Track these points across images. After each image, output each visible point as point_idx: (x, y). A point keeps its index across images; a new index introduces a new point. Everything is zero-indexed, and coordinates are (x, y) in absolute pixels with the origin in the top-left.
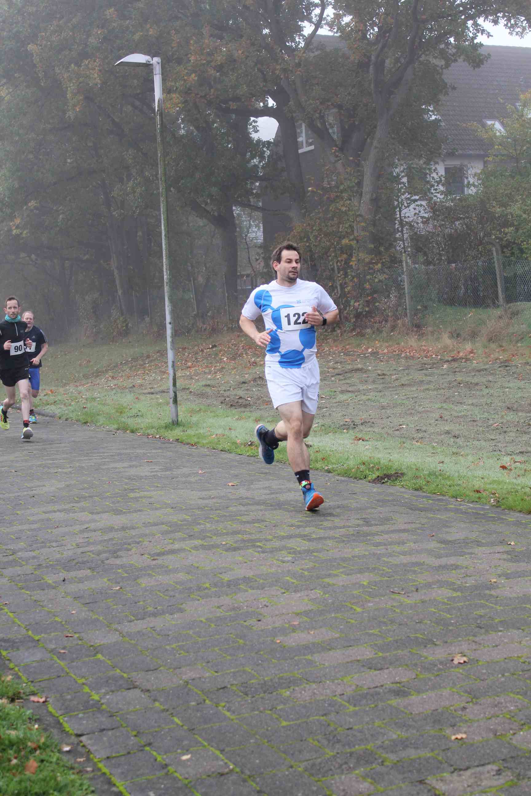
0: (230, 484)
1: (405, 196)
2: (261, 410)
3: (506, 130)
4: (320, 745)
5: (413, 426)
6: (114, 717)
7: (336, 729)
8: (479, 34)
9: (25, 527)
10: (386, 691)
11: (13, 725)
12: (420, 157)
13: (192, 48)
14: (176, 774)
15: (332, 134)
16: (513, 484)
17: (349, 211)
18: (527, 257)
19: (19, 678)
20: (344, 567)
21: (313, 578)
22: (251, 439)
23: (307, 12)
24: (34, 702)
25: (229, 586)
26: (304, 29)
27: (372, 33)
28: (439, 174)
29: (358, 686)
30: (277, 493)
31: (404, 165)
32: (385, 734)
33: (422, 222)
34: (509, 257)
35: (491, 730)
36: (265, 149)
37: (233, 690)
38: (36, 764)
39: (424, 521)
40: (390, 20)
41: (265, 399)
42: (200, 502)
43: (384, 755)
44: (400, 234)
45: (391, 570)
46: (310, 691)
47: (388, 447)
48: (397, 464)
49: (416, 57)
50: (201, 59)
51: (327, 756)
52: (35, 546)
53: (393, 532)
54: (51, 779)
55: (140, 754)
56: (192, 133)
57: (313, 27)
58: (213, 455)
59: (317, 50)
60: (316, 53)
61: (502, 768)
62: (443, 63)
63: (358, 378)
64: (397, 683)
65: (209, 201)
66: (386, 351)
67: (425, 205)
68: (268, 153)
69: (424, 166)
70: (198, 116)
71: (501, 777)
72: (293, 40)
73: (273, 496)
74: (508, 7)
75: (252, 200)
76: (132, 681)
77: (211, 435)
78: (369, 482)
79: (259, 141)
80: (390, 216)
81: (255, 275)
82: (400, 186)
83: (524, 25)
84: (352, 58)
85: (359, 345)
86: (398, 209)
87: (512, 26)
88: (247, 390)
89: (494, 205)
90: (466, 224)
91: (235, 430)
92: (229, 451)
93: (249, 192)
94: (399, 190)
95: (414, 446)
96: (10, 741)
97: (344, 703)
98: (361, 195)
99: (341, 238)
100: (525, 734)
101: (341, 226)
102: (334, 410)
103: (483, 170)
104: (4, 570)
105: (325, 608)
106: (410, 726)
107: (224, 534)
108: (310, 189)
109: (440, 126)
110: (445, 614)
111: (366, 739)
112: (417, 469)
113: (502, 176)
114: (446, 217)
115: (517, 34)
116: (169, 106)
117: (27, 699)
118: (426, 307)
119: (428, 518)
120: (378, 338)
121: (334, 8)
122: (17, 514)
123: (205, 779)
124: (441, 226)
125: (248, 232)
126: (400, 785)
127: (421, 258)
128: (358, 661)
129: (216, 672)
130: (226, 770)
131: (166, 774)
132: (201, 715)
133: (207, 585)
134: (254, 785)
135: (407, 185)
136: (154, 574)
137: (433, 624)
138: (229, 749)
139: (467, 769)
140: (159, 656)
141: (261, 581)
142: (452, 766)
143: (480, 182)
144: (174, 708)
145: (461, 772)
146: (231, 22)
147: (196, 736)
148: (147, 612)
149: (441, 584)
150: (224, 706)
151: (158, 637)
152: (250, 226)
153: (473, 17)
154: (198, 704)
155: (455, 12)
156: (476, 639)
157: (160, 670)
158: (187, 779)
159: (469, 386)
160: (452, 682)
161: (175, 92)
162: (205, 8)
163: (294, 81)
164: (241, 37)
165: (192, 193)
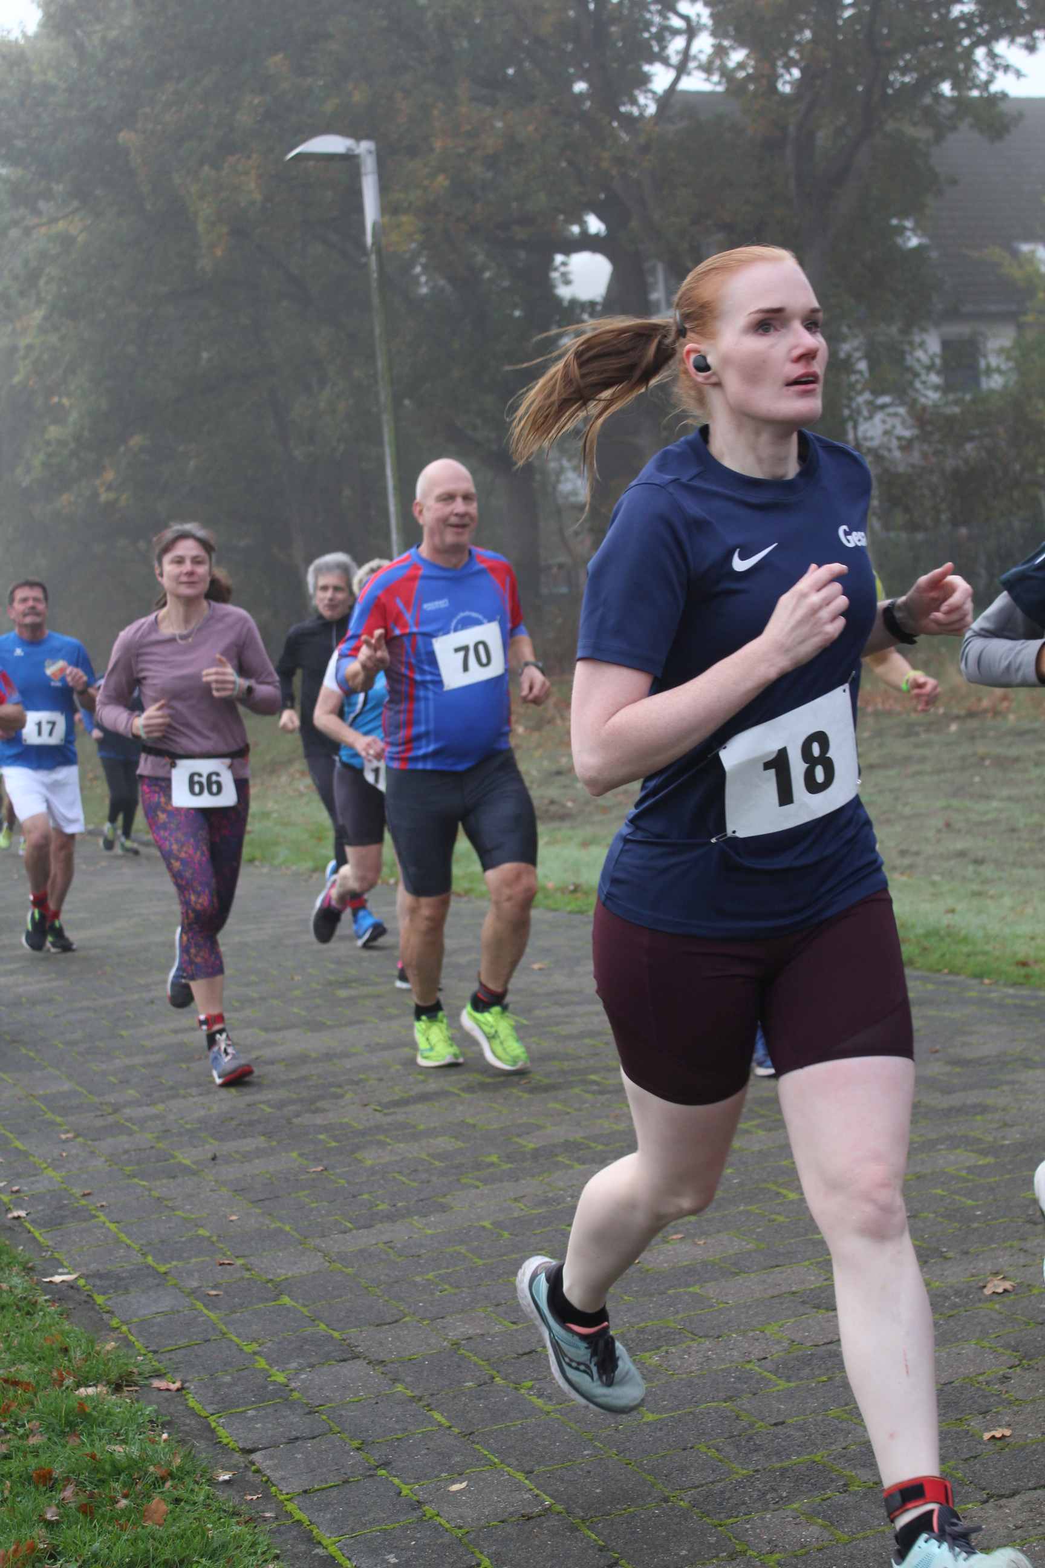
0: (538, 966)
1: (864, 397)
2: (593, 823)
4: (721, 1457)
5: (893, 844)
6: (317, 1414)
7: (752, 1425)
8: (999, 74)
9: (138, 1060)
11: (118, 1435)
12: (892, 320)
13: (436, 124)
14: (438, 1519)
19: (129, 1345)
20: (762, 1116)
22: (576, 880)
23: (658, 44)
24: (159, 1390)
25: (536, 1158)
26: (654, 78)
27: (789, 82)
28: (931, 353)
29: (793, 1341)
31: (860, 336)
32: (846, 1433)
33: (900, 448)
36: (585, 316)
38: (164, 1507)
40: (822, 54)
43: (847, 1472)
46: (700, 1355)
49: (876, 124)
50: (456, 146)
51: (737, 1477)
52: (156, 1095)
54: (194, 1534)
55: (368, 1483)
56: (443, 291)
57: (671, 74)
59: (681, 119)
60: (681, 125)
62: (929, 134)
65: (479, 422)
67: (904, 413)
69: (899, 337)
70: (454, 257)
72: (634, 102)
76: (349, 1345)
79: (574, 302)
81: (574, 563)
82: (855, 378)
84: (750, 131)
86: (851, 423)
88: (565, 787)
89: (1040, 407)
90: (985, 449)
94: (852, 386)
95: (896, 883)
96: (113, 1464)
97: (766, 1374)
103: (1015, 341)
104: (97, 1143)
105: (725, 1195)
109: (928, 258)
110: (962, 1199)
111: (813, 1443)
114: (947, 436)
116: (396, 239)
117: (145, 1385)
119: (927, 1018)
121: (714, 34)
122: (122, 1037)
123: (496, 1527)
124: (936, 453)
125: (558, 481)
126: (881, 1529)
127: (899, 517)
128: (794, 1293)
129: (514, 1323)
130: (537, 1510)
131: (420, 1520)
132: (486, 1407)
133: (494, 1158)
134: (594, 1536)
135: (867, 375)
136: (388, 1140)
137: (940, 1219)
138: (542, 1468)
139: (1013, 1495)
140: (402, 1295)
141: (600, 1147)
142: (984, 1490)
143: (1011, 364)
144: (432, 1395)
145: (1003, 1502)
146: (511, 71)
147: (477, 1447)
148: (377, 1213)
149: (955, 1142)
150: (531, 1388)
151: (398, 1260)
152: (561, 471)
153: (986, 41)
154: (479, 1386)
155: (950, 31)
156: (1028, 1245)
157: (404, 1322)
158: (460, 1528)
159: (1002, 763)
160: (979, 1328)
161: (406, 211)
162: (461, 47)
163: (638, 181)
164: (533, 99)
165: (446, 409)
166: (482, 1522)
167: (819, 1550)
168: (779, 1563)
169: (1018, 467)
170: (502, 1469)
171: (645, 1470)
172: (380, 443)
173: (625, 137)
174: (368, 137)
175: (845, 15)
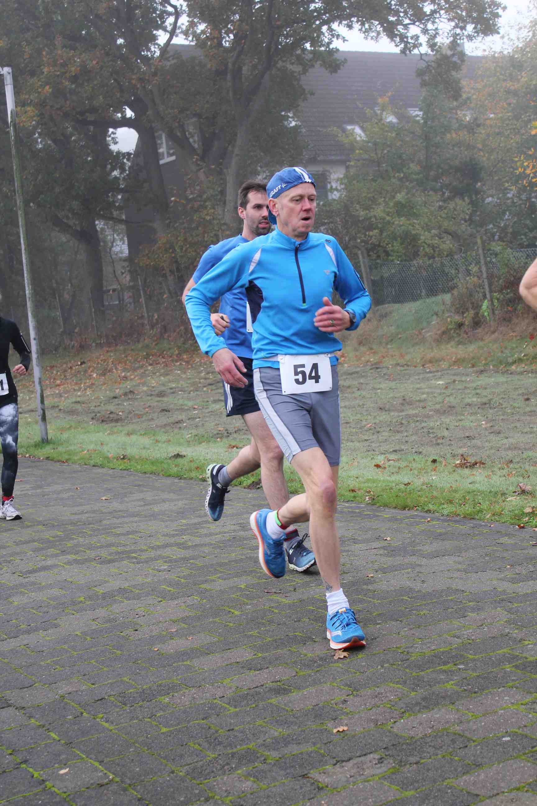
0: (103, 498)
2: (133, 423)
3: (366, 134)
4: (201, 749)
7: (217, 732)
8: (335, 39)
10: (266, 690)
13: (45, 59)
14: (53, 789)
15: (193, 144)
16: (387, 480)
17: (213, 219)
18: (393, 259)
20: (221, 572)
21: (190, 585)
22: (123, 453)
23: (160, 20)
25: (104, 598)
26: (159, 37)
27: (228, 41)
29: (238, 687)
30: (151, 504)
31: (267, 172)
32: (267, 733)
34: (375, 260)
35: (372, 720)
36: (125, 161)
37: (110, 700)
40: (245, 27)
41: (137, 412)
42: (73, 517)
43: (266, 753)
46: (190, 696)
49: (273, 63)
50: (55, 71)
51: (209, 758)
55: (15, 772)
56: (50, 147)
57: (168, 36)
58: (85, 471)
59: (173, 59)
60: (173, 62)
61: (384, 756)
62: (300, 68)
64: (277, 681)
65: (70, 215)
68: (128, 165)
70: (55, 129)
71: (383, 765)
72: (149, 50)
73: (148, 507)
74: (362, 12)
75: (114, 213)
76: (5, 700)
77: (83, 451)
78: (245, 488)
79: (118, 153)
81: (122, 288)
83: (378, 29)
87: (366, 31)
88: (118, 404)
89: (357, 208)
90: (331, 229)
91: (107, 444)
92: (101, 466)
93: (111, 205)
97: (224, 705)
98: (225, 203)
100: (406, 721)
101: (206, 235)
102: (207, 419)
103: (344, 174)
105: (202, 613)
106: (292, 723)
107: (98, 547)
108: (173, 199)
109: (300, 132)
110: (323, 611)
111: (248, 739)
113: (364, 180)
115: (372, 38)
116: (24, 119)
121: (189, 16)
123: (84, 791)
125: (112, 246)
126: (282, 781)
128: (238, 663)
129: (93, 684)
130: (106, 781)
131: (44, 789)
132: (79, 729)
133: (82, 599)
134: (135, 793)
136: (26, 591)
137: (313, 622)
138: (108, 759)
139: (349, 760)
140: (34, 672)
141: (137, 591)
142: (334, 758)
143: (343, 186)
144: (50, 724)
145: (344, 764)
146: (84, 32)
147: (74, 750)
148: (20, 630)
150: (102, 718)
151: (33, 654)
152: (114, 240)
153: (327, 22)
154: (75, 718)
155: (309, 17)
157: (35, 687)
158: (65, 793)
160: (332, 677)
161: (30, 105)
162: (57, 19)
163: (151, 91)
164: (95, 47)
165: (53, 208)
166: (77, 789)
167: (251, 794)
168: (231, 802)
169: (347, 238)
170: (87, 761)
171: (162, 757)
172: (18, 227)
173: (144, 68)
174: (8, 66)
175: (257, 7)
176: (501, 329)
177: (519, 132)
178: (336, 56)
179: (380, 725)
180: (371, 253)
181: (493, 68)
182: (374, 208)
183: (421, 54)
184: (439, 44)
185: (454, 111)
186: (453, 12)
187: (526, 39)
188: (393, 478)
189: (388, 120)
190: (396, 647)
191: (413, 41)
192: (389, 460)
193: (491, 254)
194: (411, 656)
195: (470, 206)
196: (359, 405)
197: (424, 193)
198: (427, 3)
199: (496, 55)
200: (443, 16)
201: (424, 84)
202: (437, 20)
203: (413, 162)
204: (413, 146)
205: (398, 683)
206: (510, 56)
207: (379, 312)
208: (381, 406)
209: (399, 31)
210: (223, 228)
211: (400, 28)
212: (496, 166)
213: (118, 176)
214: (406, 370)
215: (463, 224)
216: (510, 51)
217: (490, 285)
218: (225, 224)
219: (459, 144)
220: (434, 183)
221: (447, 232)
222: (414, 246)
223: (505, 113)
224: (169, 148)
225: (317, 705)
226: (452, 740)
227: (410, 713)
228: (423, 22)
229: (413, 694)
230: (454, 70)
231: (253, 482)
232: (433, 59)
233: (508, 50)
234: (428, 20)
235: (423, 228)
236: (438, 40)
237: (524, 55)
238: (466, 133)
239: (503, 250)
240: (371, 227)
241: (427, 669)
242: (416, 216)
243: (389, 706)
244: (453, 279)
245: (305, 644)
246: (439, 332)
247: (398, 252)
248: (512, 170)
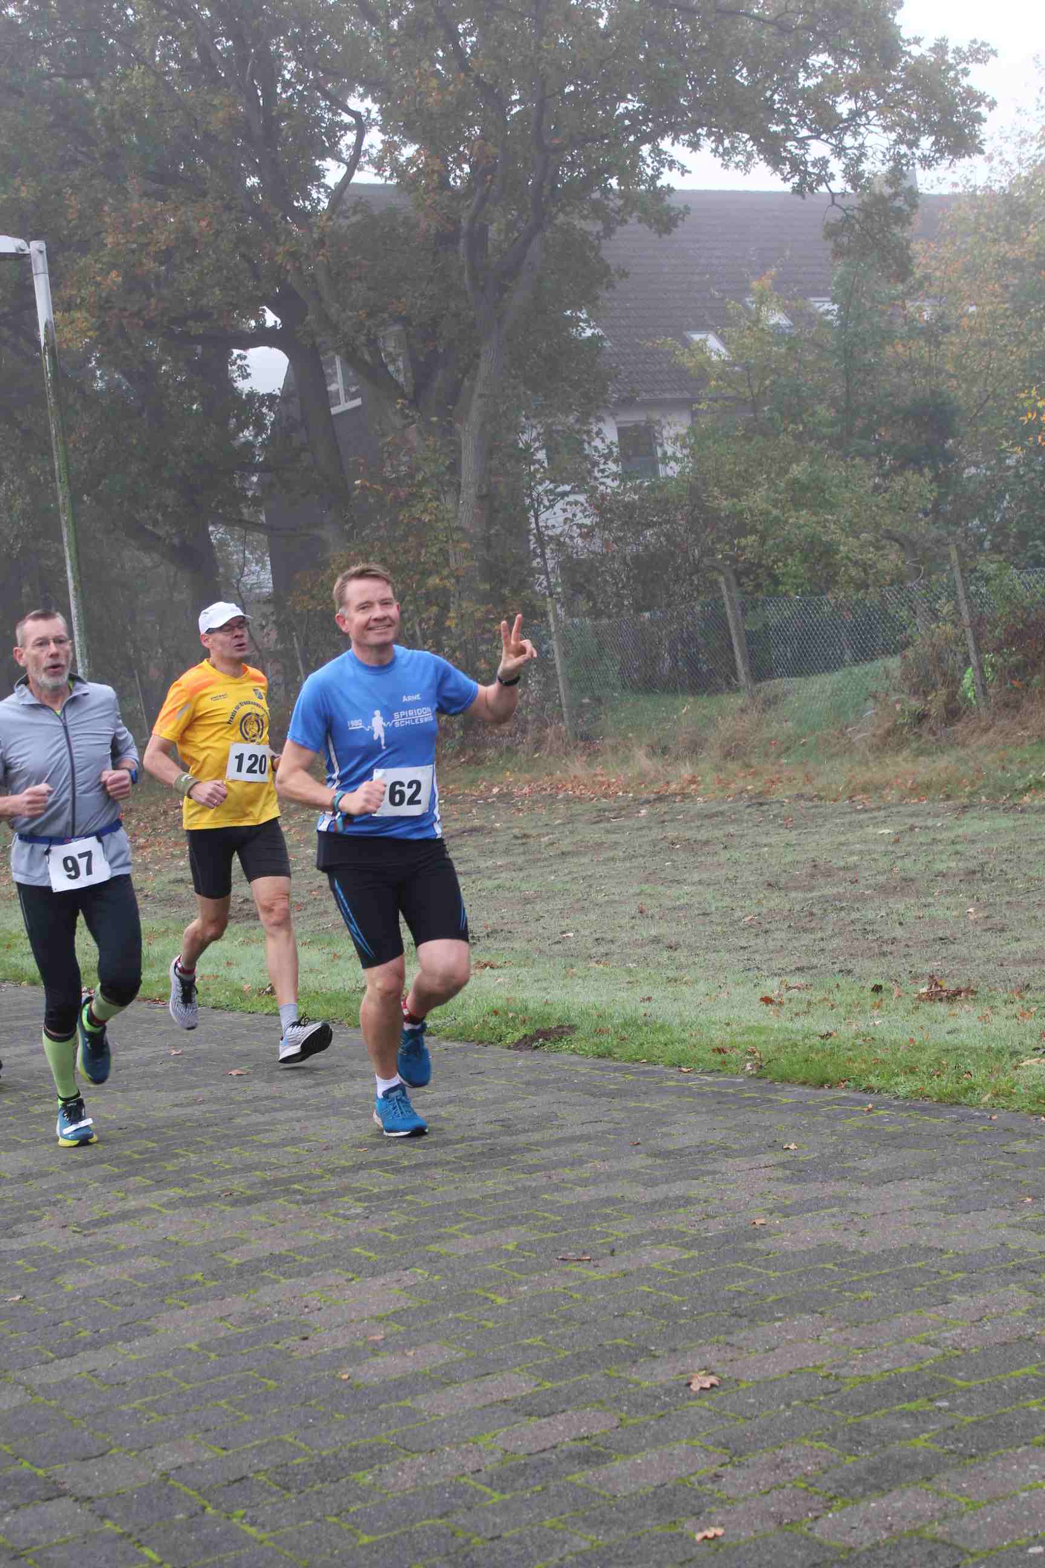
0: (234, 1073)
1: (544, 485)
3: (728, 350)
5: (587, 932)
6: (23, 1559)
7: (468, 1541)
10: (562, 1456)
12: (568, 411)
13: (107, 220)
15: (394, 375)
16: (787, 1029)
17: (436, 521)
18: (787, 591)
20: (467, 1219)
21: (408, 1245)
23: (329, 139)
25: (241, 1275)
26: (326, 173)
27: (460, 177)
28: (608, 441)
29: (506, 1451)
30: (327, 1083)
31: (539, 426)
32: (565, 1543)
33: (581, 535)
34: (751, 593)
35: (771, 1515)
36: (264, 410)
37: (259, 1481)
39: (618, 1115)
40: (492, 149)
42: (177, 1111)
44: (538, 560)
45: (559, 1218)
46: (414, 1470)
47: (541, 976)
48: (559, 1008)
49: (546, 218)
50: (128, 242)
53: (558, 1142)
56: (119, 386)
57: (343, 169)
59: (355, 213)
60: (354, 219)
62: (596, 227)
63: (475, 847)
64: (583, 1439)
65: (160, 518)
66: (526, 790)
67: (584, 501)
68: (270, 417)
69: (577, 427)
70: (129, 352)
72: (307, 196)
74: (716, 117)
75: (245, 511)
76: (54, 1482)
78: (509, 1048)
79: (252, 395)
80: (518, 527)
82: (532, 468)
83: (749, 149)
84: (423, 225)
85: (473, 782)
86: (532, 513)
87: (726, 152)
89: (716, 494)
90: (665, 535)
91: (238, 965)
92: (229, 1008)
93: (239, 496)
94: (532, 475)
95: (592, 972)
97: (480, 1487)
98: (458, 491)
99: (426, 573)
100: (837, 1516)
101: (423, 552)
103: (689, 428)
105: (434, 1303)
106: (613, 1522)
107: (227, 1172)
108: (358, 482)
109: (603, 347)
110: (669, 1295)
111: (530, 1556)
112: (599, 1016)
113: (727, 438)
114: (626, 522)
115: (737, 166)
116: (69, 336)
118: (599, 700)
119: (625, 1109)
120: (509, 765)
121: (383, 130)
124: (617, 540)
125: (242, 574)
127: (583, 605)
128: (505, 1401)
129: (224, 1449)
132: (197, 1539)
133: (199, 1277)
135: (546, 465)
136: (88, 1263)
137: (647, 1317)
140: (108, 1426)
143: (686, 451)
146: (180, 168)
148: (79, 1341)
149: (659, 1237)
150: (243, 1517)
151: (103, 1389)
152: (244, 563)
153: (651, 138)
155: (615, 129)
156: (733, 1339)
159: (692, 847)
160: (690, 1427)
161: (79, 307)
162: (130, 140)
163: (313, 276)
164: (204, 194)
165: (126, 504)
169: (697, 553)
172: (59, 540)
173: (298, 232)
174: (38, 237)
175: (513, 112)
176: (1000, 723)
177: (1026, 339)
178: (669, 200)
179: (787, 1524)
180: (744, 580)
181: (972, 218)
182: (747, 494)
183: (833, 195)
184: (866, 175)
185: (899, 303)
186: (893, 113)
187: (1035, 161)
188: (799, 1024)
189: (772, 322)
190: (815, 1366)
191: (816, 171)
192: (789, 988)
193: (977, 579)
194: (843, 1384)
195: (934, 486)
196: (727, 879)
197: (845, 462)
198: (842, 97)
199: (978, 193)
200: (874, 122)
201: (839, 252)
202: (862, 130)
203: (821, 401)
204: (820, 370)
205: (819, 1438)
206: (1004, 195)
207: (762, 695)
208: (772, 880)
209: (790, 152)
210: (455, 537)
211: (791, 145)
212: (982, 405)
213: (251, 438)
214: (816, 807)
215: (921, 520)
216: (1005, 184)
217: (977, 638)
218: (458, 529)
219: (909, 365)
220: (863, 442)
221: (890, 536)
222: (828, 565)
223: (999, 303)
224: (347, 384)
225: (663, 1485)
226: (930, 1553)
227: (846, 1499)
228: (836, 132)
229: (850, 1460)
230: (896, 223)
231: (525, 1036)
232: (856, 202)
233: (1000, 182)
234: (846, 129)
235: (843, 530)
236: (866, 166)
237: (1032, 191)
238: (922, 343)
239: (1000, 569)
240: (742, 530)
241: (876, 1410)
242: (830, 506)
243: (803, 1485)
244: (905, 628)
245: (635, 1362)
246: (880, 732)
247: (795, 577)
248: (1013, 412)
